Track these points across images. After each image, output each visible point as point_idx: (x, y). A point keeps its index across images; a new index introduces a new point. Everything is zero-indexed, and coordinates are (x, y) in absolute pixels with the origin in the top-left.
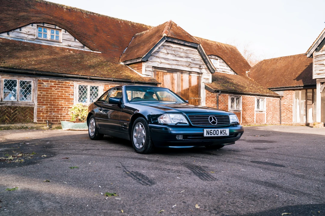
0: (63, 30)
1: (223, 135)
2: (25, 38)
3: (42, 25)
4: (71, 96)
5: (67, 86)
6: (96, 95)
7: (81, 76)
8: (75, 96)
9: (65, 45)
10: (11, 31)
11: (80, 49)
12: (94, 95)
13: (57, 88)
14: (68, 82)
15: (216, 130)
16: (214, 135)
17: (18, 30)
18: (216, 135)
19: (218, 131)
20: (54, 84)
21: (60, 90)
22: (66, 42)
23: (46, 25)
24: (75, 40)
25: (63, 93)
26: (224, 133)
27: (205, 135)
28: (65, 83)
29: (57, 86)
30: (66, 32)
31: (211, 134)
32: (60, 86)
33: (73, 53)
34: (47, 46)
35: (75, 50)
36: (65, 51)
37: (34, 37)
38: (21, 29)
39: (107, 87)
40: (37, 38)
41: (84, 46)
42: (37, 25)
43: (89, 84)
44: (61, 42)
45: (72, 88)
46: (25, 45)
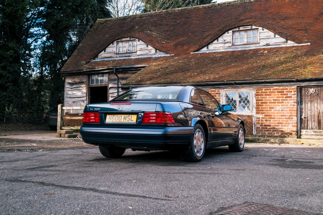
0: (260, 28)
2: (222, 48)
3: (237, 29)
6: (246, 102)
7: (227, 82)
9: (263, 45)
10: (209, 44)
11: (284, 46)
12: (244, 102)
17: (216, 42)
22: (265, 41)
23: (241, 28)
24: (275, 36)
30: (263, 30)
33: (267, 52)
34: (241, 51)
35: (273, 48)
36: (258, 52)
37: (230, 45)
38: (218, 39)
39: (260, 91)
40: (233, 45)
41: (287, 40)
42: (233, 31)
43: (237, 90)
44: (259, 42)
45: (219, 96)
46: (217, 56)
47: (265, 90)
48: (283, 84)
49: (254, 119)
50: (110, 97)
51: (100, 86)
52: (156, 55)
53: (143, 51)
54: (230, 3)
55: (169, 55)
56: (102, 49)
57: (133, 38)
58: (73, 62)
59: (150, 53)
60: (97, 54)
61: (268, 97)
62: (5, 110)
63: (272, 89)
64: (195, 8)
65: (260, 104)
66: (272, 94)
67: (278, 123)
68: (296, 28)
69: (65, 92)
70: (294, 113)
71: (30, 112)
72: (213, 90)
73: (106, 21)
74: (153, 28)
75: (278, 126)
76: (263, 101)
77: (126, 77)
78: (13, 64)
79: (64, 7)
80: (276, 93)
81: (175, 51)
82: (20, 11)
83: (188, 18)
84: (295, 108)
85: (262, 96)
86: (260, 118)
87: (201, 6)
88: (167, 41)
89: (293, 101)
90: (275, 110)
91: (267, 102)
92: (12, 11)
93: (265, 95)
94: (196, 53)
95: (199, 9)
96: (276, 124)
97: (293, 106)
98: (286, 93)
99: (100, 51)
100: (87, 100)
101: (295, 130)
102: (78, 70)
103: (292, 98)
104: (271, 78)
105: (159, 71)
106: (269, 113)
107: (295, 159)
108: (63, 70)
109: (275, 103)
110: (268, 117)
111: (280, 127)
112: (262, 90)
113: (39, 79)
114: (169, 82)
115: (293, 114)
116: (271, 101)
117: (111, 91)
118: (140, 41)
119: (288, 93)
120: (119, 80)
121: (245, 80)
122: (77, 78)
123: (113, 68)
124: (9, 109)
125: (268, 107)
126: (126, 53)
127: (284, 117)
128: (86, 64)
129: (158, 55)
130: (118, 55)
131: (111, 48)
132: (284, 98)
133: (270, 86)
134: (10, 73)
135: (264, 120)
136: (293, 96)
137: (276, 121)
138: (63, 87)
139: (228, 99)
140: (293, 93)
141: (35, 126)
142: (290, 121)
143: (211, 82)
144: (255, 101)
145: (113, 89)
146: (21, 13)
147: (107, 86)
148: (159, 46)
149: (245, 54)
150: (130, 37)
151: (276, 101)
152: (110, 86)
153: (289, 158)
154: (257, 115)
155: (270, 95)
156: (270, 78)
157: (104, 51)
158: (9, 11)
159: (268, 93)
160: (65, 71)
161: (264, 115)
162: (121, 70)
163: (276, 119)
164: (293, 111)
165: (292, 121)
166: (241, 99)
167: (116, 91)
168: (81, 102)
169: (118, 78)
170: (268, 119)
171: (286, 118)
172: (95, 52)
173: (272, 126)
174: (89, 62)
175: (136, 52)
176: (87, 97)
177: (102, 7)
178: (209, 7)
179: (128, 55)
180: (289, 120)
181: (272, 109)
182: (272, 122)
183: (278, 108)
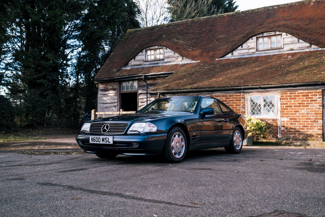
0: (284, 34)
1: (105, 143)
2: (246, 54)
3: (261, 36)
4: (242, 110)
5: (238, 99)
6: (271, 106)
7: (252, 86)
8: (246, 109)
9: (287, 50)
10: (234, 50)
11: (308, 50)
12: (269, 106)
13: (228, 102)
14: (239, 94)
15: (98, 137)
16: (96, 142)
17: (240, 48)
18: (98, 143)
19: (99, 139)
20: (225, 99)
21: (231, 104)
22: (288, 46)
23: (265, 34)
24: (299, 41)
25: (234, 106)
26: (106, 141)
27: (91, 142)
28: (236, 96)
29: (228, 100)
30: (287, 35)
31: (94, 141)
32: (231, 99)
33: (291, 57)
34: (265, 56)
35: (297, 53)
36: (282, 57)
37: (255, 50)
38: (242, 46)
39: (285, 95)
40: (257, 50)
41: (311, 44)
42: (257, 37)
43: (261, 94)
44: (283, 47)
45: (244, 100)
46: (241, 61)
47: (289, 94)
48: (308, 87)
49: (279, 122)
50: (140, 103)
51: (130, 92)
52: (182, 62)
53: (170, 58)
54: (253, 10)
55: (195, 62)
56: (132, 57)
57: (160, 46)
58: (105, 70)
59: (177, 60)
60: (127, 62)
61: (293, 100)
62: (45, 115)
63: (297, 92)
64: (220, 16)
65: (285, 107)
66: (297, 98)
67: (303, 126)
68: (320, 33)
69: (99, 99)
70: (319, 116)
71: (67, 117)
72: (238, 94)
73: (136, 31)
74: (180, 37)
75: (304, 129)
76: (288, 105)
77: (154, 83)
78: (52, 73)
79: (98, 19)
80: (301, 97)
81: (201, 58)
82: (58, 24)
83: (212, 26)
84: (320, 111)
85: (286, 100)
86: (285, 122)
87: (226, 14)
88: (193, 48)
89: (318, 105)
90: (300, 114)
91: (292, 105)
92: (51, 24)
93: (290, 99)
94: (221, 59)
95: (223, 17)
96: (301, 127)
97: (319, 110)
98: (311, 97)
99: (130, 60)
100: (119, 106)
101: (320, 133)
102: (110, 78)
103: (318, 102)
104: (296, 82)
105: (186, 78)
106: (294, 116)
107: (322, 163)
108: (96, 78)
109: (300, 106)
110: (293, 120)
111: (306, 130)
112: (287, 94)
113: (75, 86)
114: (195, 88)
115: (319, 118)
116: (296, 105)
117: (140, 97)
118: (167, 48)
119: (313, 97)
120: (147, 86)
121: (270, 85)
122: (109, 85)
123: (142, 75)
124: (48, 115)
125: (293, 111)
126: (155, 60)
127: (310, 120)
128: (117, 71)
129: (185, 62)
130: (147, 63)
131: (141, 56)
132: (309, 102)
133: (295, 90)
134: (49, 81)
135: (289, 124)
136: (318, 100)
137: (301, 124)
138: (96, 93)
139: (253, 103)
140: (318, 96)
141: (72, 130)
142: (316, 124)
143: (236, 86)
144: (279, 105)
145: (143, 95)
146: (58, 26)
147: (137, 92)
148: (186, 54)
149: (269, 59)
150: (158, 45)
151: (301, 105)
152: (140, 92)
153: (316, 162)
154: (282, 118)
155: (295, 99)
156: (294, 82)
157: (133, 59)
158: (48, 25)
159: (293, 97)
160: (98, 78)
161: (289, 118)
162: (150, 77)
163: (301, 122)
164: (318, 114)
165: (318, 124)
166: (266, 103)
167: (146, 97)
168: (113, 107)
169: (147, 84)
170: (293, 122)
171: (311, 121)
172: (126, 60)
173: (297, 129)
174: (120, 70)
175: (164, 60)
176: (119, 103)
177: (132, 18)
178: (233, 15)
179: (156, 62)
180: (314, 123)
181: (297, 113)
182: (297, 125)
183: (303, 111)
